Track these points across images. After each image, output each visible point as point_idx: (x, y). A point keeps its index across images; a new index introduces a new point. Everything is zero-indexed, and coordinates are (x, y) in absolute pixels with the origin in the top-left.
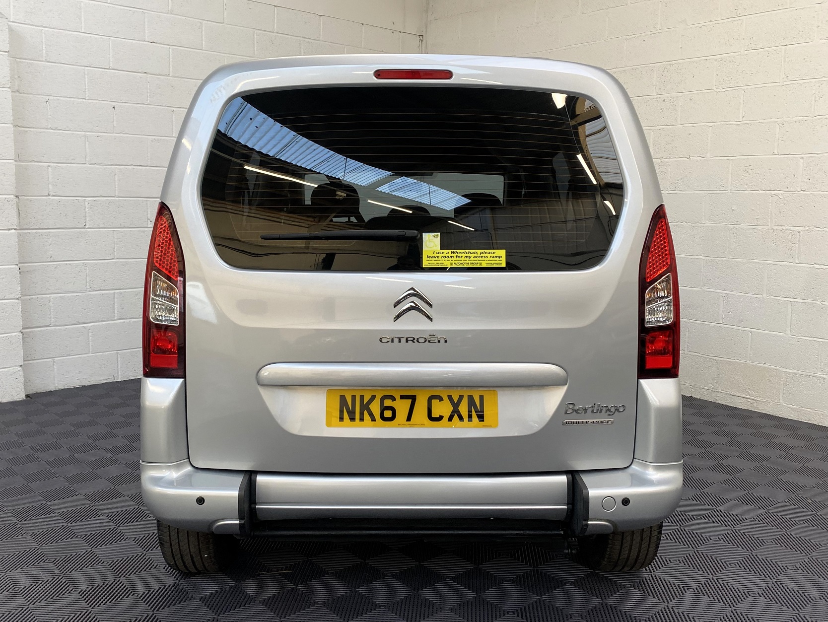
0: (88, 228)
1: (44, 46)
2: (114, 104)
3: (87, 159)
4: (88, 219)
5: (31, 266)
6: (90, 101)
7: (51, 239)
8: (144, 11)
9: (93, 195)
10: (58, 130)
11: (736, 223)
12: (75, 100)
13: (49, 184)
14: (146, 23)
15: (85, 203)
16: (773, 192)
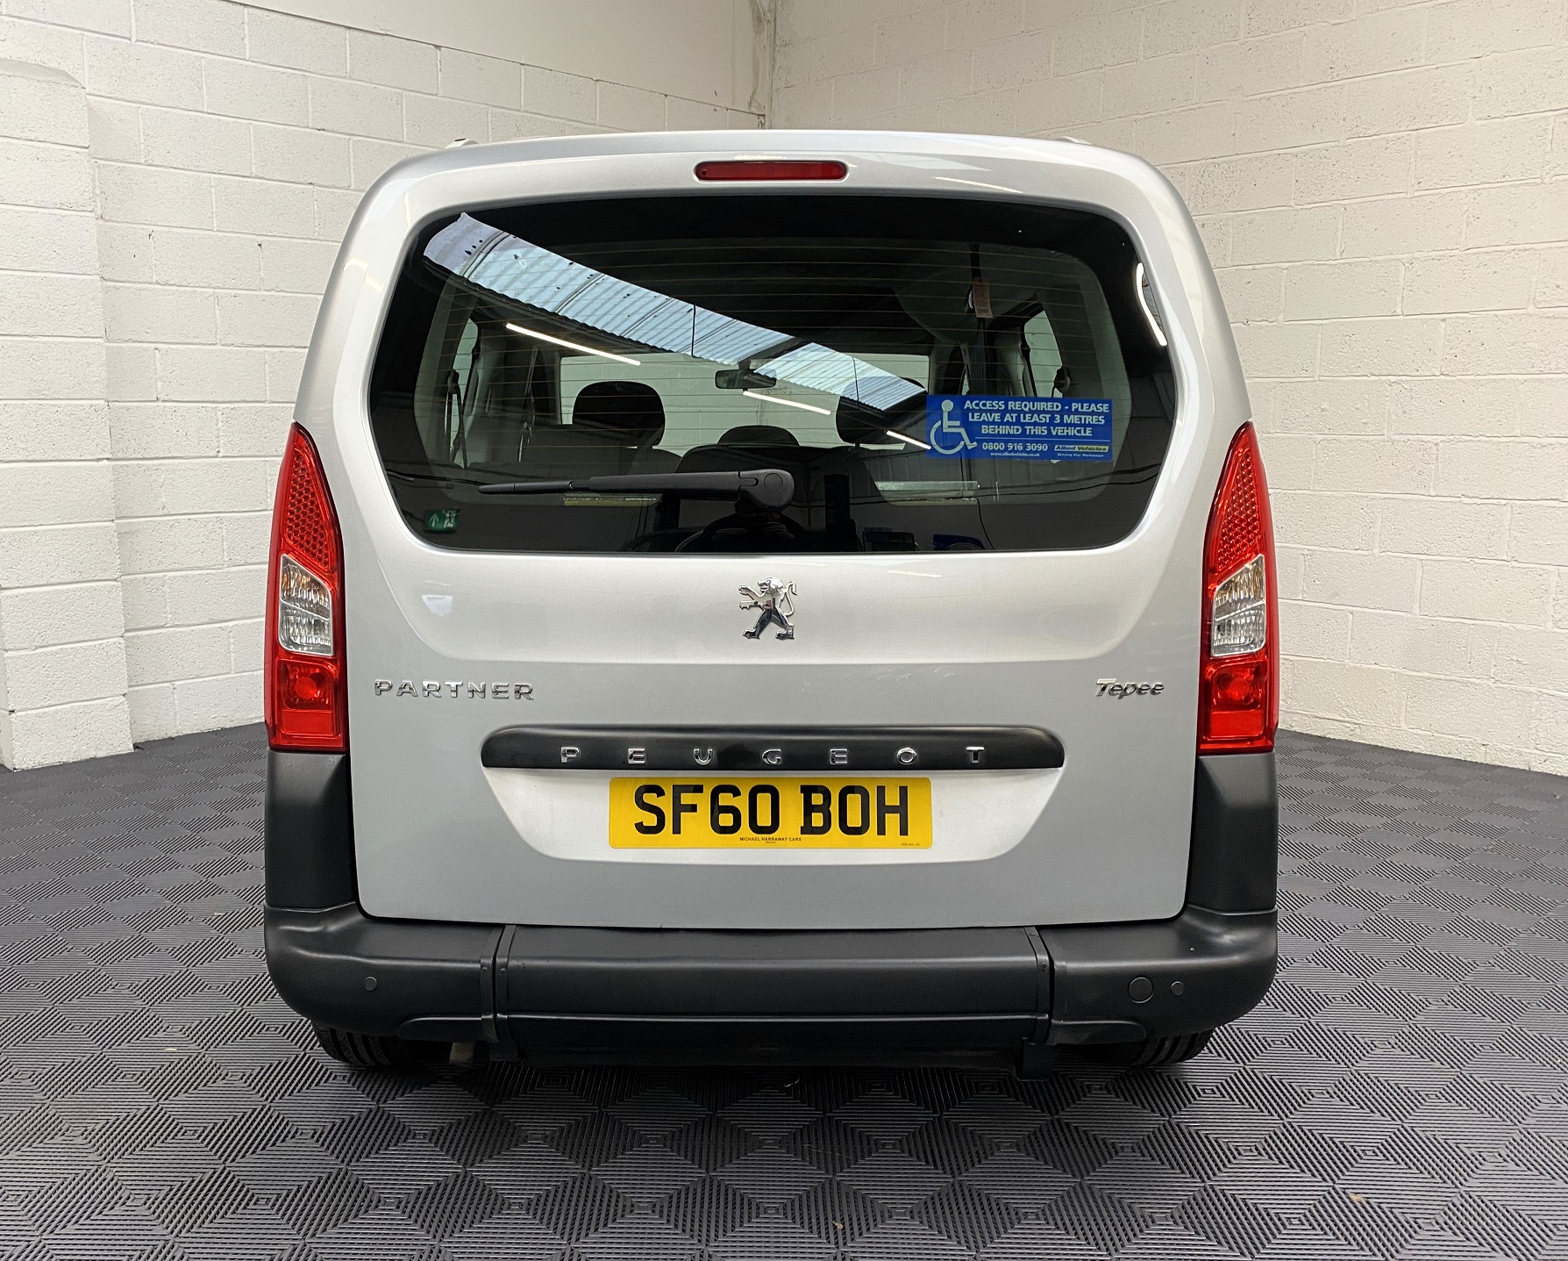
0: (223, 457)
1: (142, 137)
2: (260, 239)
3: (218, 336)
4: (222, 441)
5: (132, 523)
6: (221, 234)
7: (163, 476)
8: (308, 74)
9: (227, 399)
10: (173, 285)
11: (1326, 431)
12: (195, 231)
13: (156, 382)
14: (310, 96)
15: (215, 415)
16: (1393, 379)
